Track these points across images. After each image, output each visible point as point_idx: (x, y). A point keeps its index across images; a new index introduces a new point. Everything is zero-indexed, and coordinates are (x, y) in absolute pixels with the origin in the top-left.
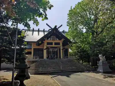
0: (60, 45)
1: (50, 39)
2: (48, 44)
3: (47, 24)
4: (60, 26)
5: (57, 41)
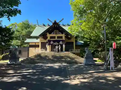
0: (62, 38)
3: (48, 19)
4: (61, 20)
5: (60, 35)
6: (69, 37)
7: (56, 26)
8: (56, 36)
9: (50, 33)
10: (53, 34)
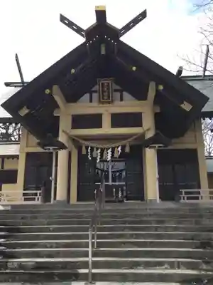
0: (140, 125)
1: (87, 96)
2: (78, 121)
3: (63, 19)
4: (135, 21)
5: (128, 105)
6: (187, 107)
7: (103, 52)
8: (106, 111)
9: (72, 98)
10: (91, 101)
